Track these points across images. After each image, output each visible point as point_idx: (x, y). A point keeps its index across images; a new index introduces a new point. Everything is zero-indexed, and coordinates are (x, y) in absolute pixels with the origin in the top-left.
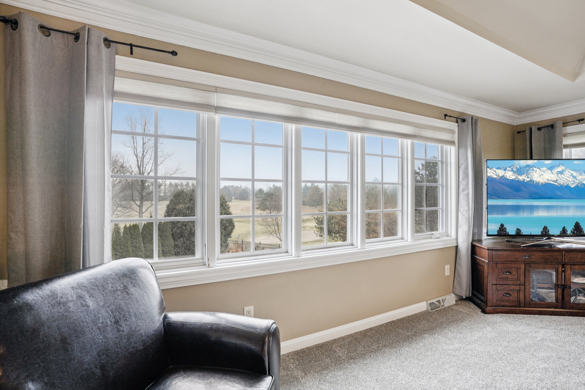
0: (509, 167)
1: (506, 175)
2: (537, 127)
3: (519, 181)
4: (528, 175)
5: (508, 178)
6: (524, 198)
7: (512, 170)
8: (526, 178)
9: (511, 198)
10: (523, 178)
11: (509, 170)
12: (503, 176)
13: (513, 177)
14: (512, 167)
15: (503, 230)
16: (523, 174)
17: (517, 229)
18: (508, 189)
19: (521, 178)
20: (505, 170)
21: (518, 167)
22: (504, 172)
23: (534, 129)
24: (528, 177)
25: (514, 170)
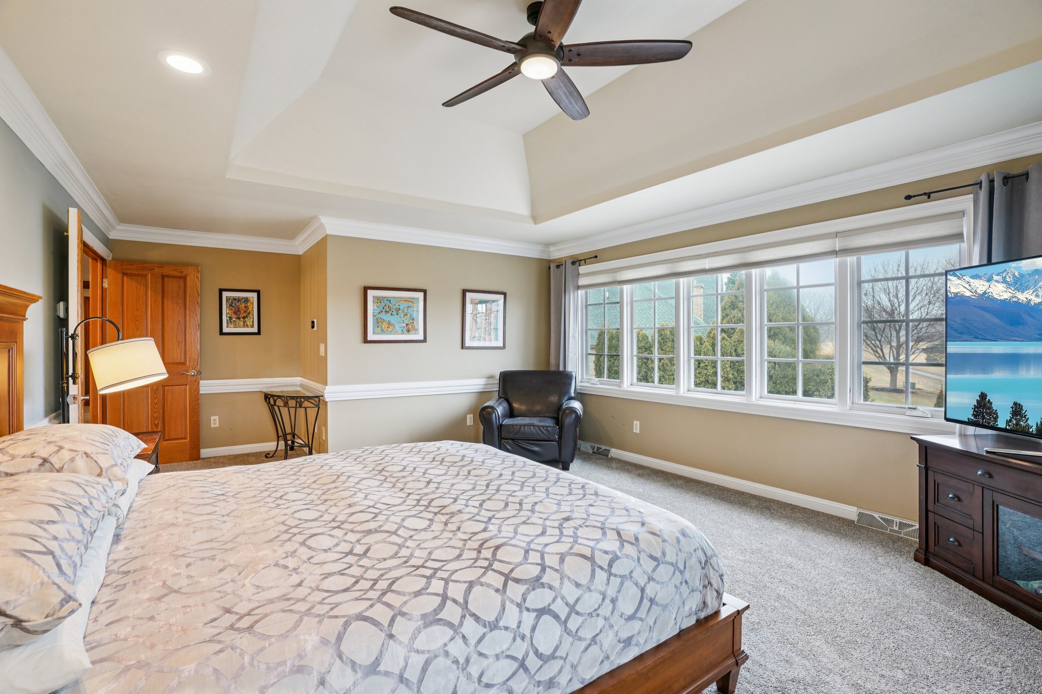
0: (998, 275)
1: (991, 290)
3: (1018, 304)
4: (1036, 290)
5: (996, 296)
6: (1030, 339)
7: (1004, 281)
8: (1033, 298)
9: (1002, 339)
10: (1027, 296)
11: (997, 281)
12: (985, 293)
13: (1006, 296)
14: (1004, 275)
15: (985, 405)
16: (1027, 288)
17: (1015, 404)
18: (996, 321)
19: (1022, 297)
20: (990, 280)
21: (1016, 274)
22: (987, 284)
24: (1037, 296)
25: (1008, 279)
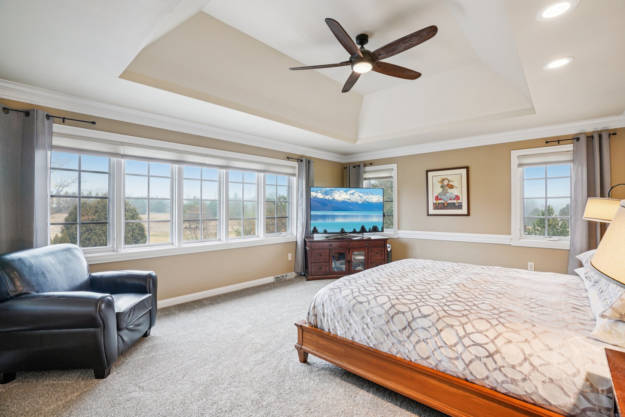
0: (319, 191)
1: (317, 195)
2: (353, 166)
3: (325, 199)
4: (331, 195)
5: (319, 197)
6: (329, 210)
7: (321, 193)
8: (330, 198)
9: (320, 210)
10: (328, 197)
11: (319, 193)
12: (315, 196)
13: (322, 197)
14: (321, 190)
15: (315, 231)
16: (328, 195)
17: (325, 230)
18: (319, 205)
19: (327, 197)
20: (317, 192)
21: (325, 190)
22: (316, 193)
23: (351, 167)
24: (331, 197)
25: (323, 192)
